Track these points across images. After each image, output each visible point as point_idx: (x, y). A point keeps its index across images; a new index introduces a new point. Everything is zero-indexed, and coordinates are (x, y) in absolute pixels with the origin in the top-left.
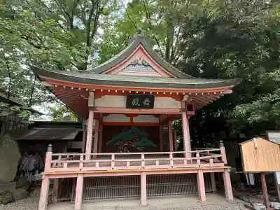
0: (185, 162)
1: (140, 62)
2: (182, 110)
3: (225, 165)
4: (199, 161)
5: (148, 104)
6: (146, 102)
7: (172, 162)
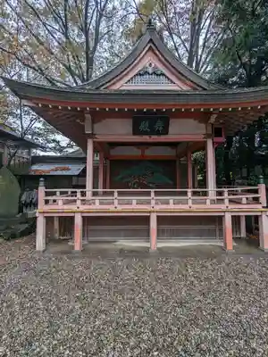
0: (208, 202)
1: (150, 70)
2: (208, 136)
3: (263, 207)
4: (227, 201)
5: (161, 128)
6: (159, 125)
7: (190, 201)
